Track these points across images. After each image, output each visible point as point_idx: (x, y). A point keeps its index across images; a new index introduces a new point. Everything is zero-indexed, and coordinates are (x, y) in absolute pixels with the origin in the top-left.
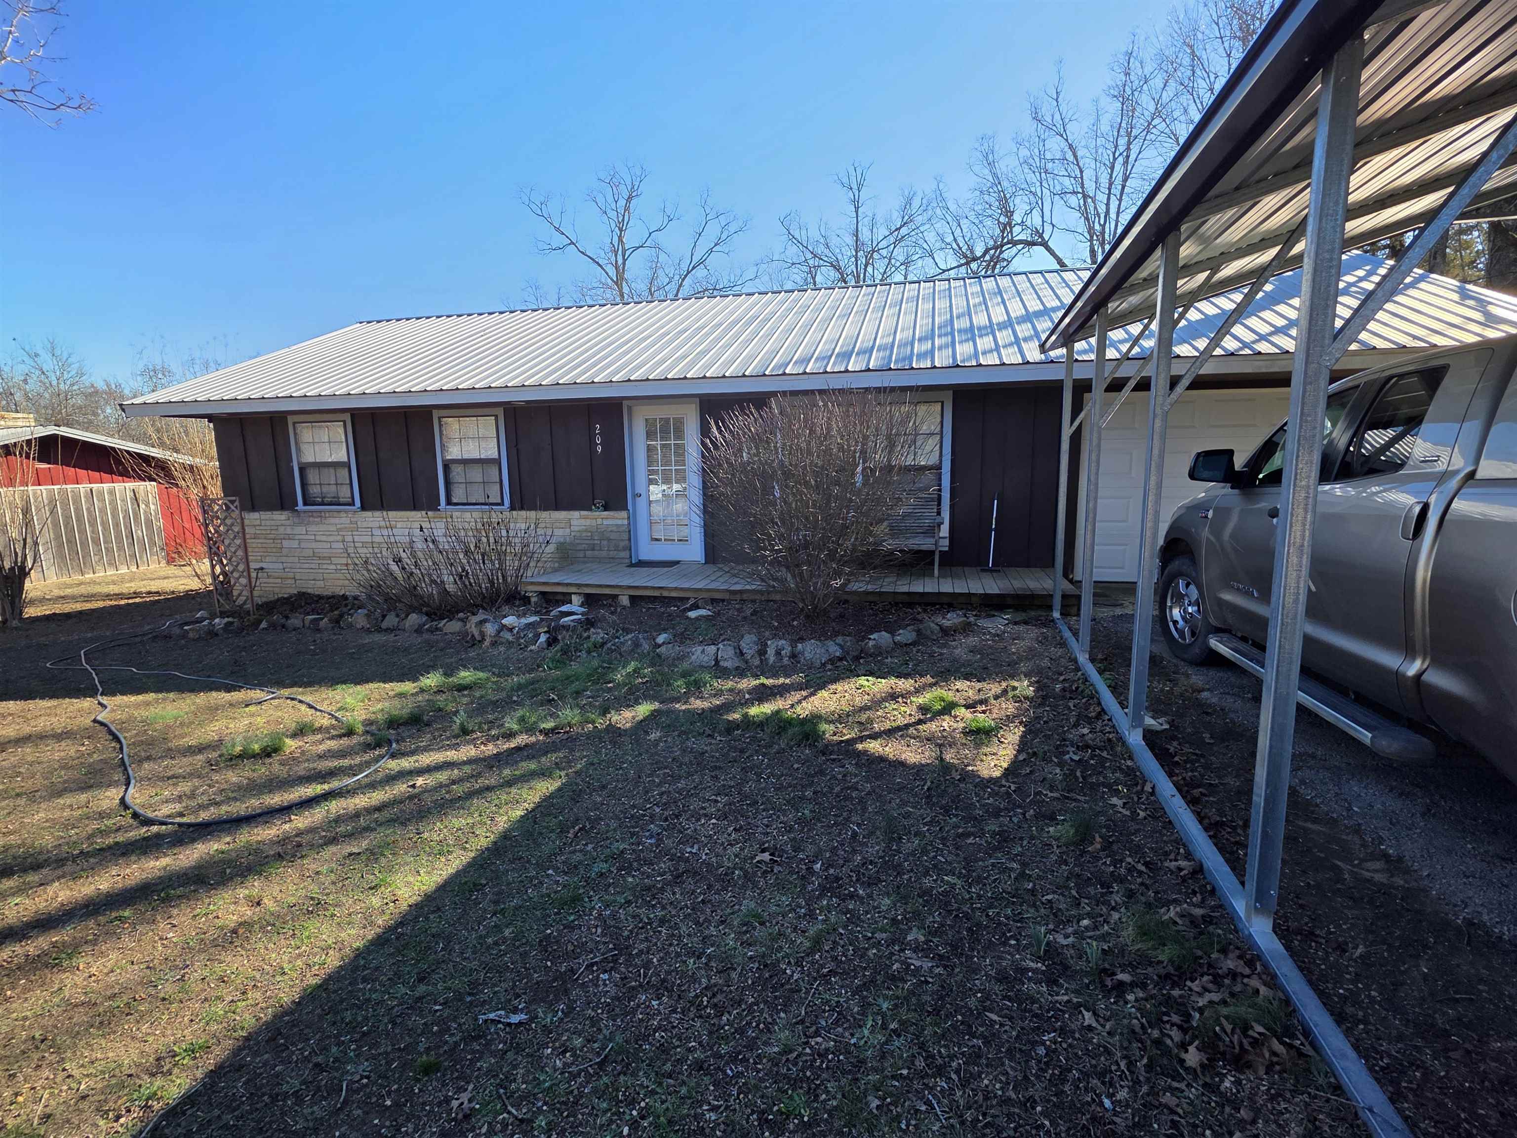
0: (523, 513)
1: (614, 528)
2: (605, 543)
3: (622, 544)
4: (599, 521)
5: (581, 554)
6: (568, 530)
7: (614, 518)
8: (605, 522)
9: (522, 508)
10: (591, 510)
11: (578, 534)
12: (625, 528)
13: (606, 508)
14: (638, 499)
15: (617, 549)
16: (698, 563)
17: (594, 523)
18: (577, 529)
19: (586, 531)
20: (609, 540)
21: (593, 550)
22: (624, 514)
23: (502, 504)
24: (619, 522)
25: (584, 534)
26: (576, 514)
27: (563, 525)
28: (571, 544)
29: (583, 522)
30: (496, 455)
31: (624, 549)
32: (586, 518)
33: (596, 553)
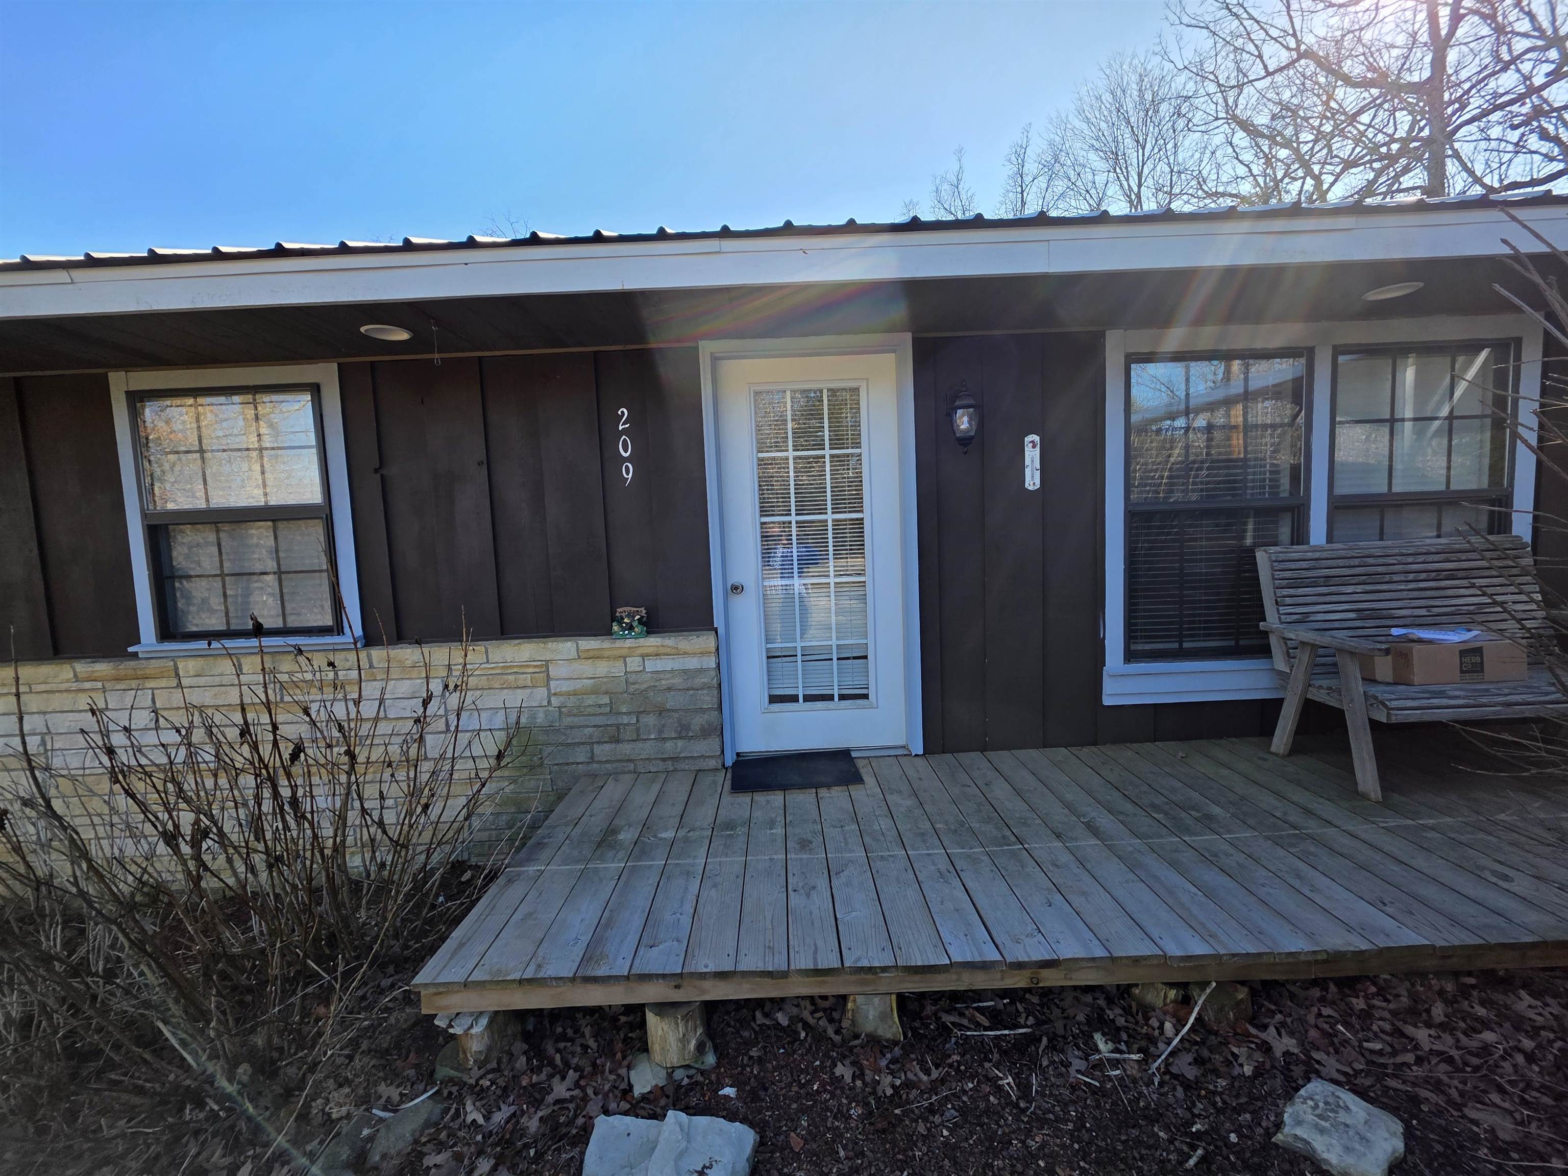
0: (408, 654)
1: (677, 681)
2: (650, 720)
3: (698, 722)
4: (634, 664)
5: (581, 755)
6: (541, 693)
7: (678, 653)
8: (651, 666)
9: (399, 637)
10: (609, 633)
11: (571, 702)
12: (709, 679)
13: (652, 626)
14: (737, 601)
15: (684, 732)
16: (902, 754)
17: (618, 669)
18: (565, 687)
19: (595, 691)
20: (662, 711)
21: (617, 740)
22: (706, 641)
23: (337, 628)
24: (692, 663)
25: (590, 700)
26: (564, 648)
27: (527, 679)
28: (549, 729)
29: (587, 668)
30: (313, 495)
31: (705, 733)
32: (595, 656)
33: (626, 749)
